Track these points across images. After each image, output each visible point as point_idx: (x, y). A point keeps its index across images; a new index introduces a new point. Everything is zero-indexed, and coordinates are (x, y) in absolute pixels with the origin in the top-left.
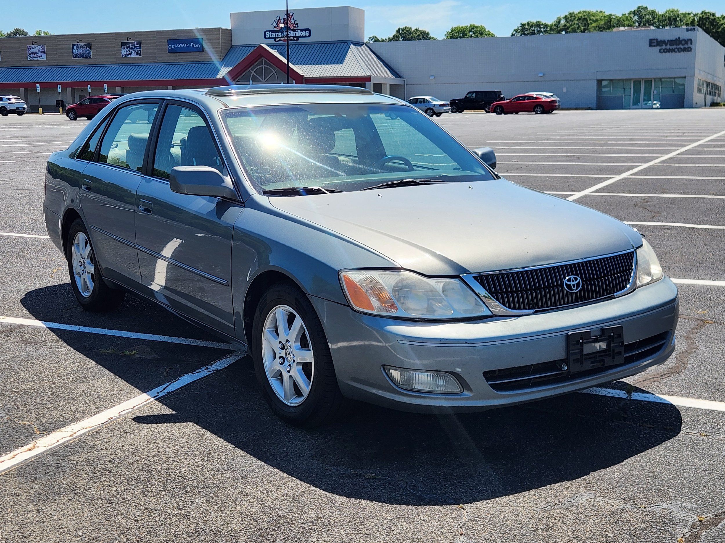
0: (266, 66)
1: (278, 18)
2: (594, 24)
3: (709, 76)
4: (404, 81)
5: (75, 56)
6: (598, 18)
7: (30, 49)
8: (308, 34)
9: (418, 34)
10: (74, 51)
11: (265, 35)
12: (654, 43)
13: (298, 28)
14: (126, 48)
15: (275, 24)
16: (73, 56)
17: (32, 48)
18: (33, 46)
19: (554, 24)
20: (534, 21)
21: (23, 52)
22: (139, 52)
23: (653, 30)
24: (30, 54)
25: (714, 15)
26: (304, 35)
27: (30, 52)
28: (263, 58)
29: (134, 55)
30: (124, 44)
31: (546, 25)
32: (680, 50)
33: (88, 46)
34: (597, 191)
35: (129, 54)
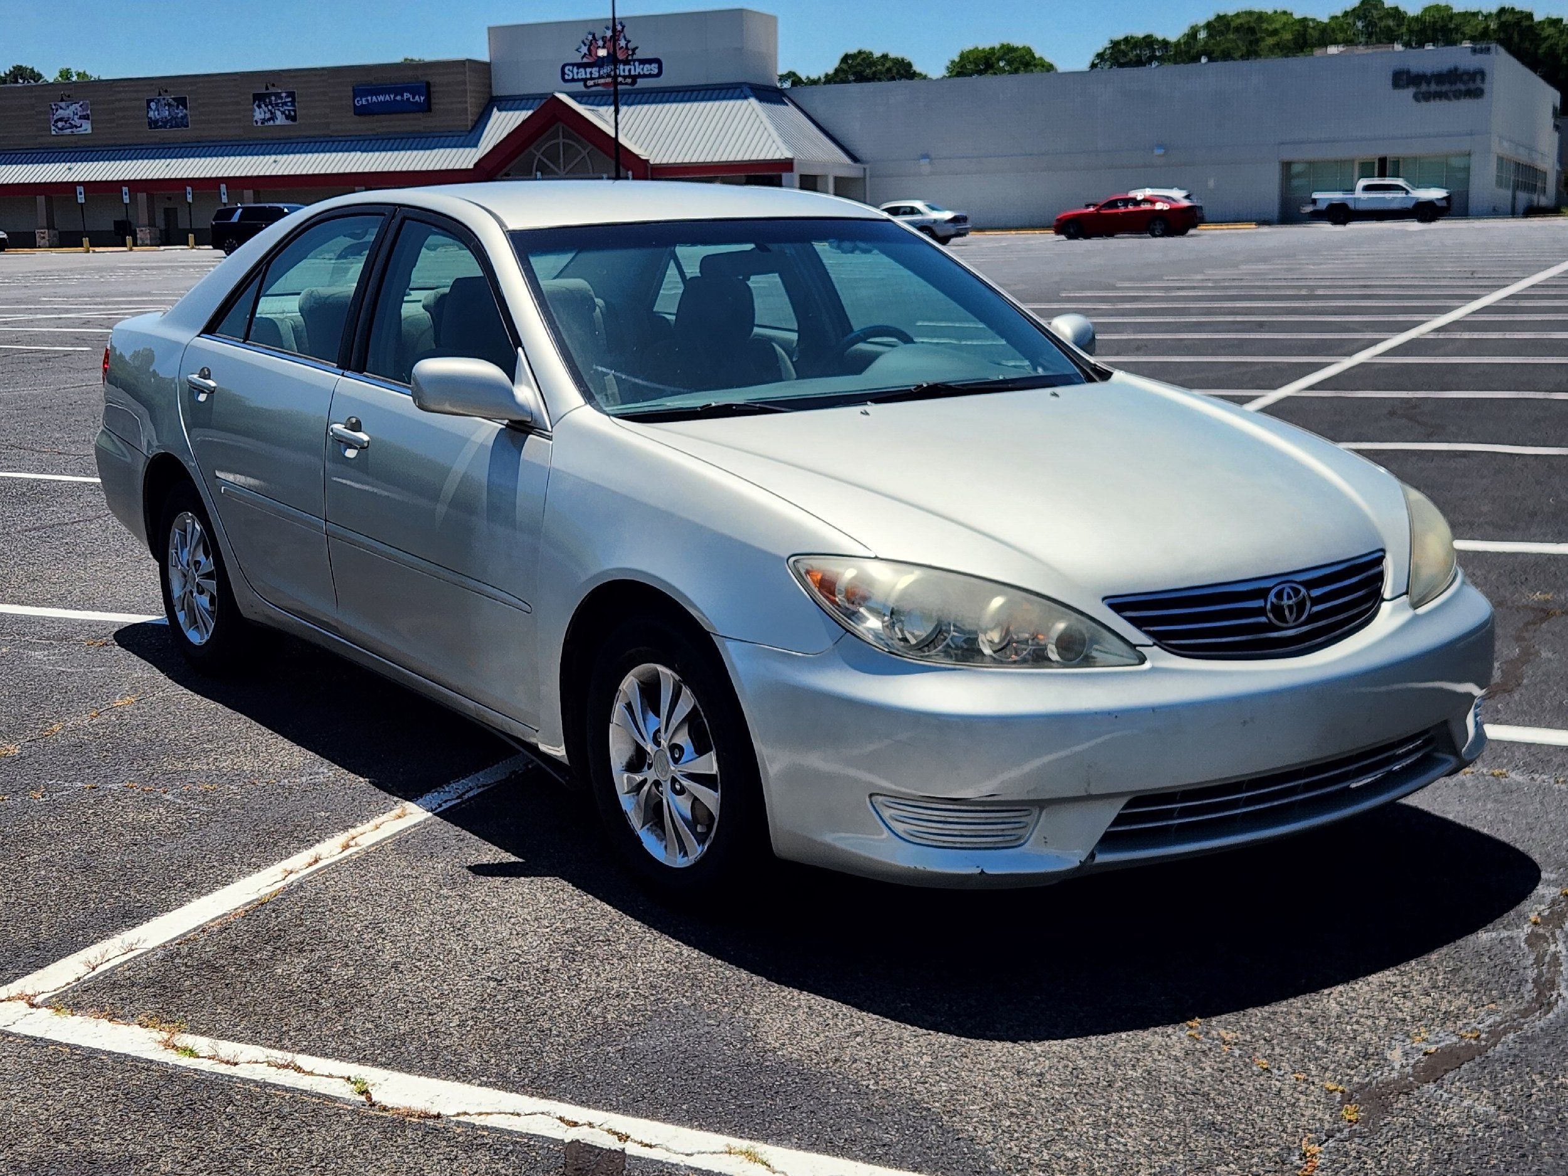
0: (567, 141)
1: (590, 37)
2: (1270, 41)
3: (1521, 150)
4: (865, 169)
5: (153, 124)
6: (1277, 25)
7: (57, 110)
8: (656, 71)
9: (887, 65)
10: (151, 114)
11: (563, 73)
12: (1402, 79)
13: (635, 57)
14: (263, 106)
15: (584, 50)
16: (150, 124)
17: (61, 108)
18: (63, 104)
19: (1182, 41)
20: (1140, 34)
21: (42, 117)
22: (292, 113)
23: (1400, 52)
24: (56, 121)
25: (1530, 16)
26: (647, 73)
27: (55, 117)
28: (560, 125)
29: (280, 120)
30: (259, 98)
31: (1165, 44)
32: (1458, 95)
33: (181, 102)
34: (1311, 388)
35: (269, 120)
